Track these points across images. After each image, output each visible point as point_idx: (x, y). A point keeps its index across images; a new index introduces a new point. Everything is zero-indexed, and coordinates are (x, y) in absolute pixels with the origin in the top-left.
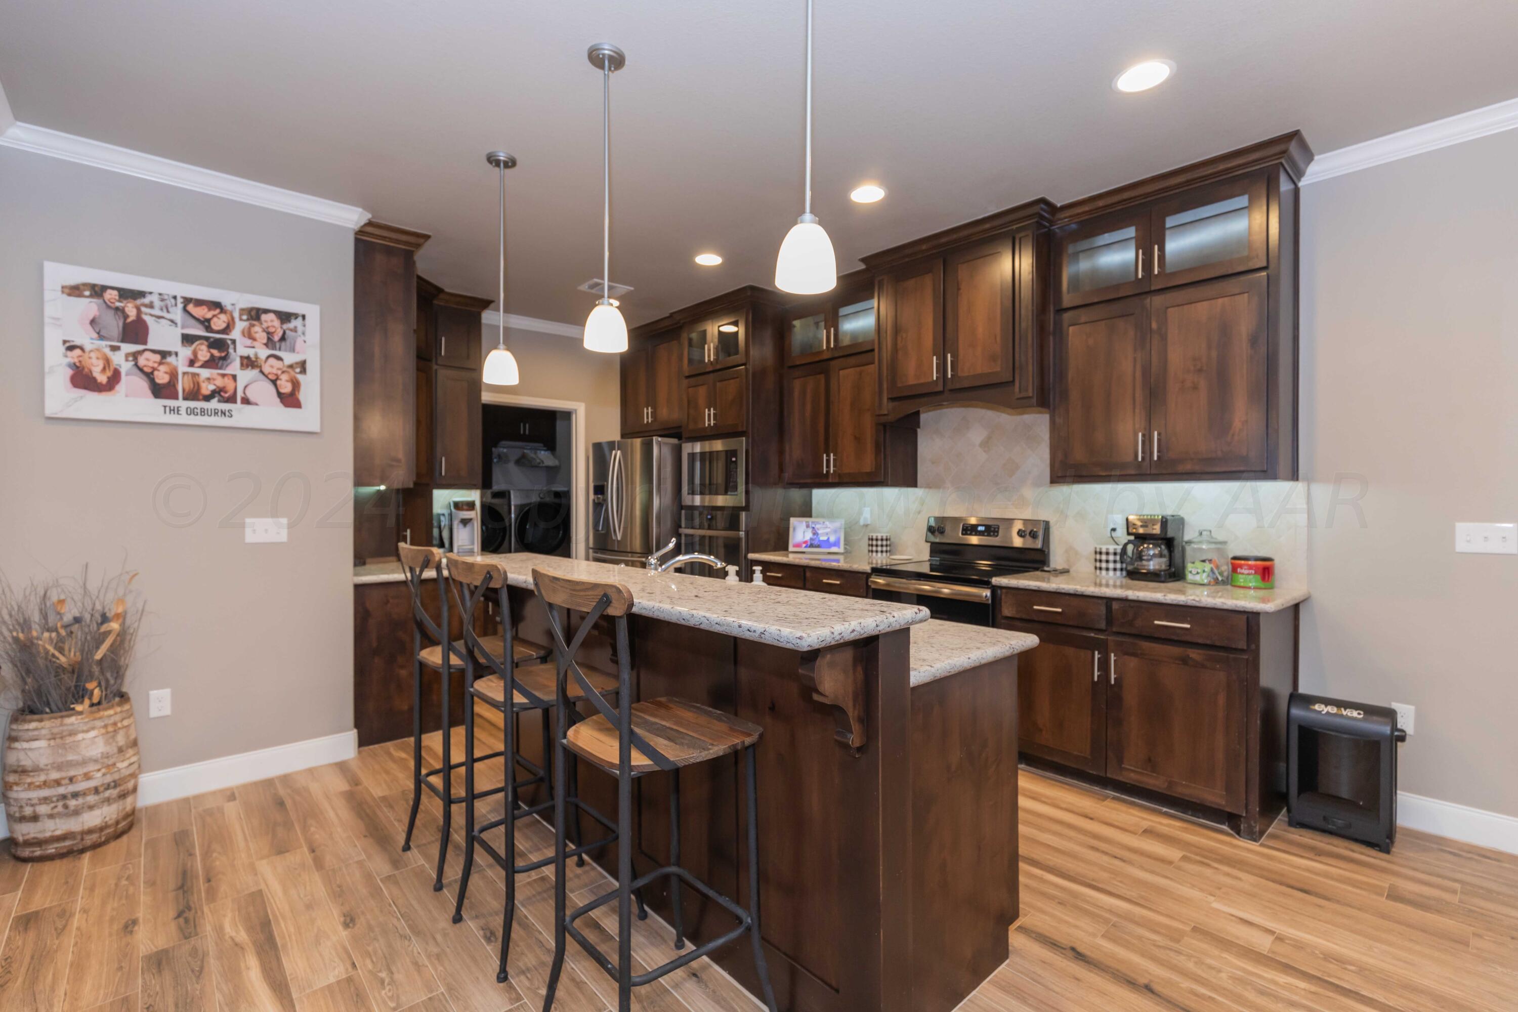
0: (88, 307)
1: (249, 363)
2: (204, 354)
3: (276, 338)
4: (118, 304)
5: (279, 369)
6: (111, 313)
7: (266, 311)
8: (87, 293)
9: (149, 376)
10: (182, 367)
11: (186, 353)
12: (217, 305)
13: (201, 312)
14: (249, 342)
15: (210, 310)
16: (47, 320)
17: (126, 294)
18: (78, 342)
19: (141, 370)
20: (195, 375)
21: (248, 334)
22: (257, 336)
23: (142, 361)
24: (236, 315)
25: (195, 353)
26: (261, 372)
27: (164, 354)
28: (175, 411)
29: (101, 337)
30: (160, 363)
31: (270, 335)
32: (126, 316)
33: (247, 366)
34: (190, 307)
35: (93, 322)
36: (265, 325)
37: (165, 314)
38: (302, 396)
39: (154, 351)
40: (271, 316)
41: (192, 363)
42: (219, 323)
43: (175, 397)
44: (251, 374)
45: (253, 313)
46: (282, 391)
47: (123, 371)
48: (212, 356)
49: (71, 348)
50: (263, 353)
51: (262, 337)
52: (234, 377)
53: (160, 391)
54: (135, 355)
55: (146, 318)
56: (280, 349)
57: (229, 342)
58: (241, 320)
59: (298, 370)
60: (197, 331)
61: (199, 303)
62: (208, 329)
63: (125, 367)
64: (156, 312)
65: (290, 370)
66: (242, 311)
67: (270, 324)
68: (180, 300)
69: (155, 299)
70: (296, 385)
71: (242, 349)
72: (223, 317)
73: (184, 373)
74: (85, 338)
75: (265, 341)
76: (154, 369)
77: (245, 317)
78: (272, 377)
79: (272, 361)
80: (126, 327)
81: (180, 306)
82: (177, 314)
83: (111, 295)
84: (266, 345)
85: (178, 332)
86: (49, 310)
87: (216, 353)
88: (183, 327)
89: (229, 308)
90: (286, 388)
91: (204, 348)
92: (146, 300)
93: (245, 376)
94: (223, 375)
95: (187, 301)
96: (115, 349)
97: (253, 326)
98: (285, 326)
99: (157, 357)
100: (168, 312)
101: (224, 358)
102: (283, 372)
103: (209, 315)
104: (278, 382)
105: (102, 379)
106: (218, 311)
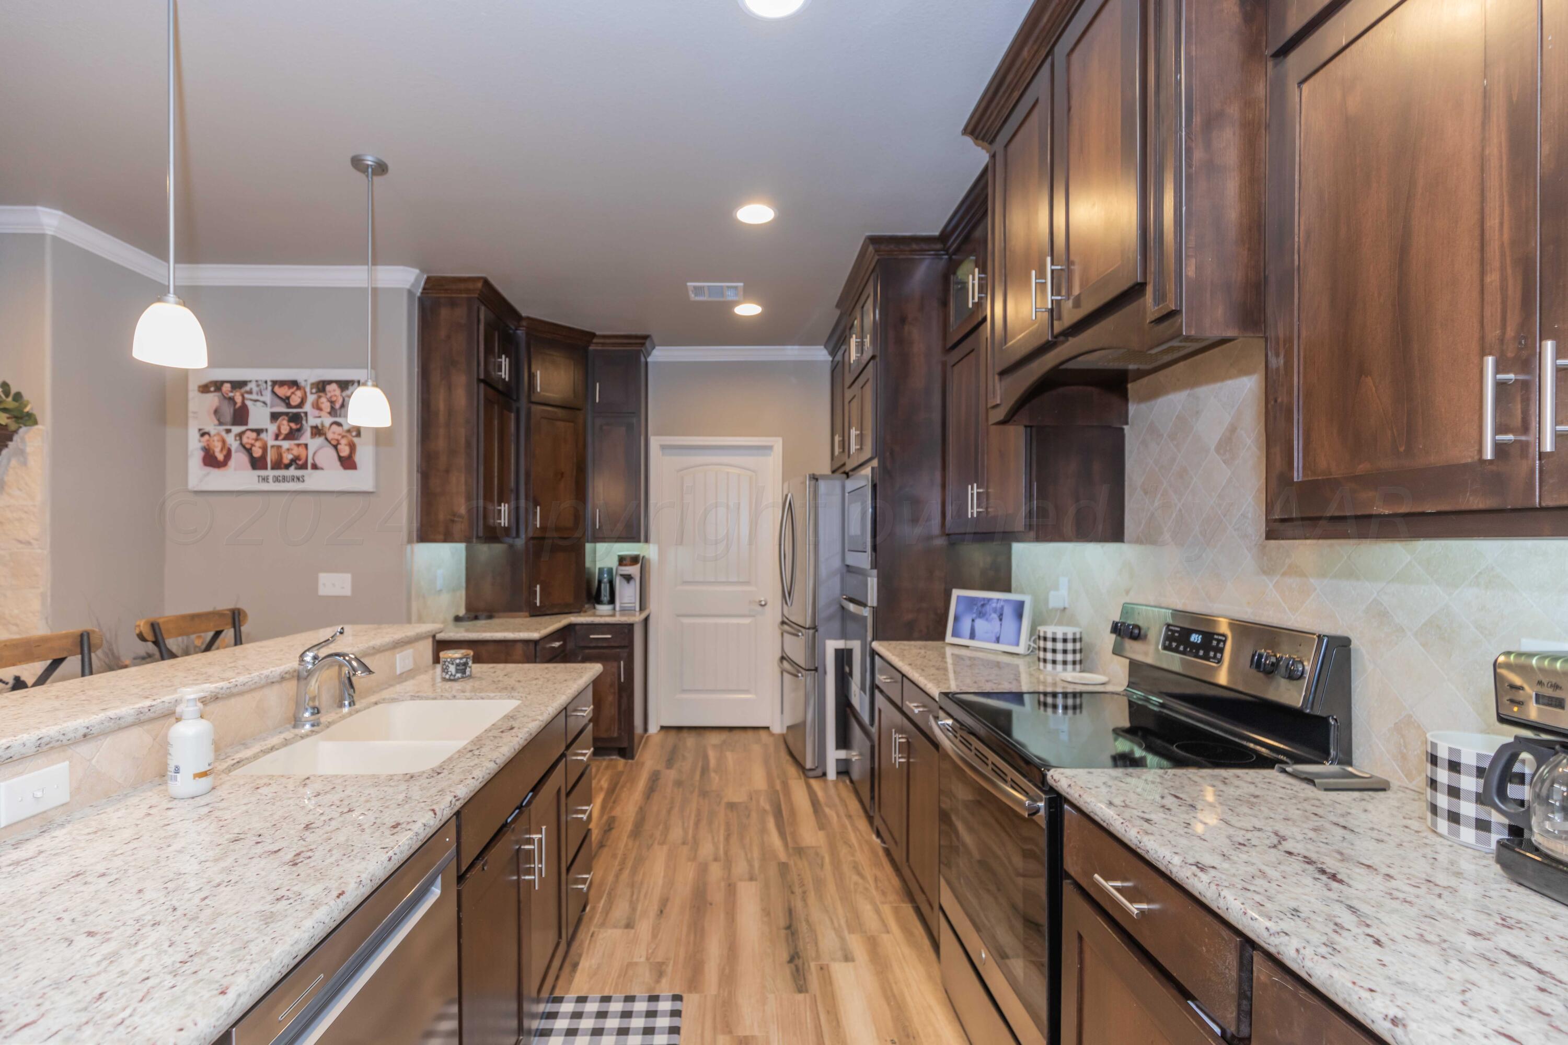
0: (213, 399)
1: (317, 431)
2: (285, 430)
3: (337, 406)
4: (231, 394)
5: (339, 434)
6: (226, 402)
7: (330, 382)
8: (212, 389)
9: (249, 451)
10: (269, 438)
11: (272, 428)
12: (294, 384)
13: (283, 391)
14: (317, 413)
15: (289, 388)
16: (190, 415)
17: (238, 385)
18: (207, 430)
19: (244, 447)
20: (279, 447)
21: (317, 406)
22: (323, 406)
23: (245, 440)
24: (308, 389)
25: (279, 428)
26: (326, 439)
27: (258, 432)
28: (265, 479)
29: (221, 423)
30: (257, 440)
31: (332, 403)
32: (235, 403)
33: (316, 435)
34: (277, 389)
35: (216, 412)
36: (329, 395)
37: (259, 398)
38: (358, 458)
39: (252, 430)
40: (334, 386)
41: (277, 437)
42: (295, 400)
43: (265, 467)
44: (320, 440)
45: (320, 386)
46: (342, 454)
47: (233, 449)
48: (291, 429)
49: (203, 435)
50: (328, 420)
51: (326, 406)
52: (306, 446)
53: (257, 463)
54: (240, 435)
55: (248, 403)
56: (340, 416)
57: (303, 415)
58: (312, 393)
59: (354, 434)
60: (282, 409)
61: (282, 383)
62: (289, 405)
63: (234, 444)
64: (254, 397)
65: (348, 434)
66: (312, 384)
67: (332, 394)
68: (269, 383)
69: (252, 386)
70: (352, 447)
71: (312, 421)
72: (299, 393)
73: (272, 447)
74: (212, 427)
75: (329, 410)
76: (253, 445)
77: (314, 391)
78: (334, 442)
79: (335, 427)
80: (235, 411)
81: (270, 388)
82: (267, 397)
83: (226, 387)
84: (330, 413)
85: (267, 412)
86: (192, 407)
87: (293, 425)
88: (272, 406)
89: (303, 384)
90: (345, 451)
91: (285, 422)
92: (247, 388)
93: (315, 444)
94: (298, 445)
95: (274, 383)
96: (228, 431)
97: (320, 397)
98: (344, 394)
99: (254, 435)
100: (262, 395)
101: (299, 430)
102: (343, 437)
103: (289, 394)
104: (339, 447)
105: (220, 457)
106: (295, 388)
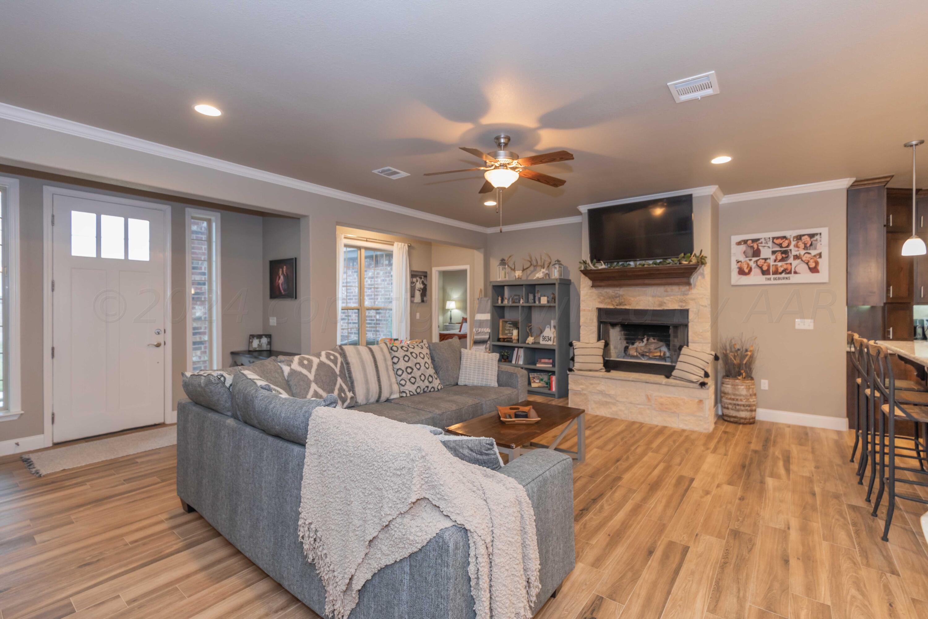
0: (743, 247)
1: (796, 257)
2: (779, 257)
3: (808, 245)
4: (752, 245)
5: (809, 258)
6: (749, 248)
7: (804, 235)
8: (743, 243)
9: (761, 268)
10: (771, 262)
11: (773, 257)
12: (784, 238)
13: (777, 241)
14: (796, 249)
15: (782, 240)
16: (732, 254)
17: (754, 241)
18: (740, 260)
19: (758, 266)
20: (776, 265)
21: (797, 246)
22: (800, 246)
23: (759, 263)
24: (792, 239)
25: (776, 257)
26: (802, 260)
27: (766, 259)
28: (769, 279)
29: (747, 257)
30: (765, 263)
31: (805, 244)
32: (754, 248)
33: (796, 259)
34: (775, 241)
35: (744, 252)
36: (803, 241)
37: (766, 245)
38: (820, 268)
39: (763, 259)
40: (806, 237)
41: (775, 261)
42: (785, 244)
43: (769, 274)
44: (798, 261)
45: (799, 237)
46: (811, 266)
47: (753, 268)
48: (783, 257)
49: (738, 262)
50: (802, 252)
51: (801, 245)
52: (791, 264)
53: (765, 272)
54: (757, 261)
55: (760, 248)
56: (810, 249)
57: (789, 251)
58: (793, 241)
59: (818, 257)
60: (778, 249)
61: (778, 238)
62: (781, 247)
63: (754, 266)
64: (763, 245)
65: (814, 258)
66: (794, 237)
67: (805, 240)
68: (771, 239)
69: (763, 240)
70: (817, 263)
71: (794, 252)
72: (787, 242)
73: (773, 265)
74: (742, 258)
75: (803, 247)
76: (762, 265)
77: (795, 240)
78: (806, 262)
79: (806, 255)
80: (754, 252)
81: (771, 241)
82: (770, 244)
83: (749, 242)
84: (804, 249)
85: (770, 251)
86: (733, 251)
87: (784, 255)
88: (772, 248)
89: (789, 237)
90: (812, 265)
91: (780, 254)
92: (760, 241)
93: (795, 263)
94: (787, 264)
95: (774, 238)
96: (750, 260)
97: (798, 242)
98: (812, 240)
99: (764, 261)
100: (767, 244)
101: (787, 257)
102: (811, 259)
103: (781, 242)
104: (809, 263)
105: (747, 271)
106: (785, 239)
